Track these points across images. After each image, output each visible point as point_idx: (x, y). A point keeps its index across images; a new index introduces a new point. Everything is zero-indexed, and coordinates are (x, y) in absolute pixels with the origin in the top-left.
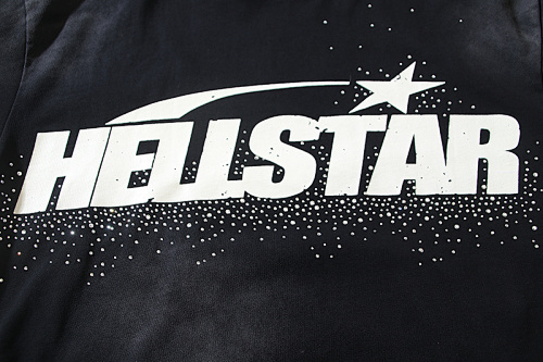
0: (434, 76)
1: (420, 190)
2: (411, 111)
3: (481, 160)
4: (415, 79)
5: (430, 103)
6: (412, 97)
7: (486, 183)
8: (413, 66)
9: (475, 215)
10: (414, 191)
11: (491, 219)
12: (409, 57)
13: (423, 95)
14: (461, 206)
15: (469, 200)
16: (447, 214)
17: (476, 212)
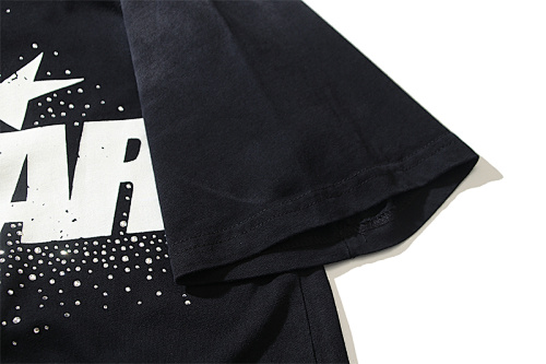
0: (68, 72)
1: (27, 237)
2: (27, 125)
3: (123, 185)
4: (40, 76)
5: (58, 110)
6: (32, 104)
7: (126, 219)
8: (39, 58)
9: (106, 266)
10: (19, 238)
11: (127, 270)
12: (35, 46)
13: (49, 99)
14: (87, 254)
15: (100, 245)
16: (63, 268)
17: (108, 261)
